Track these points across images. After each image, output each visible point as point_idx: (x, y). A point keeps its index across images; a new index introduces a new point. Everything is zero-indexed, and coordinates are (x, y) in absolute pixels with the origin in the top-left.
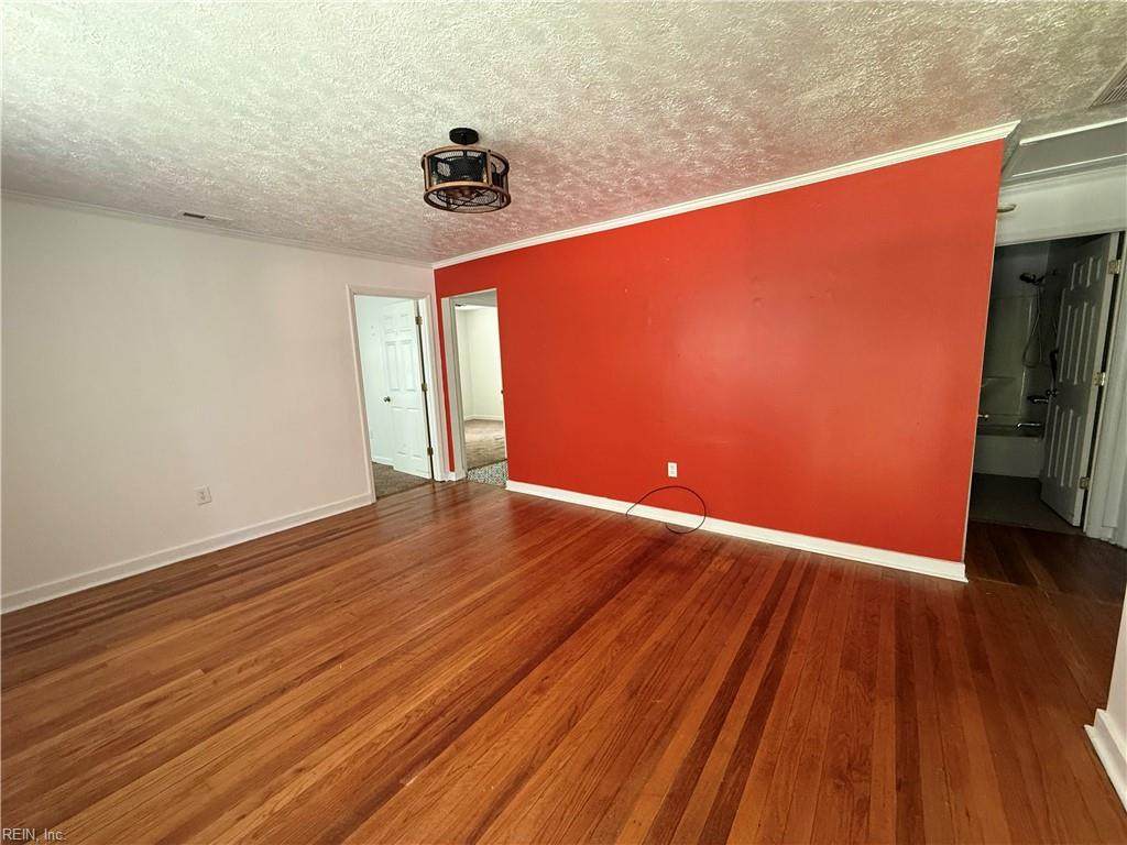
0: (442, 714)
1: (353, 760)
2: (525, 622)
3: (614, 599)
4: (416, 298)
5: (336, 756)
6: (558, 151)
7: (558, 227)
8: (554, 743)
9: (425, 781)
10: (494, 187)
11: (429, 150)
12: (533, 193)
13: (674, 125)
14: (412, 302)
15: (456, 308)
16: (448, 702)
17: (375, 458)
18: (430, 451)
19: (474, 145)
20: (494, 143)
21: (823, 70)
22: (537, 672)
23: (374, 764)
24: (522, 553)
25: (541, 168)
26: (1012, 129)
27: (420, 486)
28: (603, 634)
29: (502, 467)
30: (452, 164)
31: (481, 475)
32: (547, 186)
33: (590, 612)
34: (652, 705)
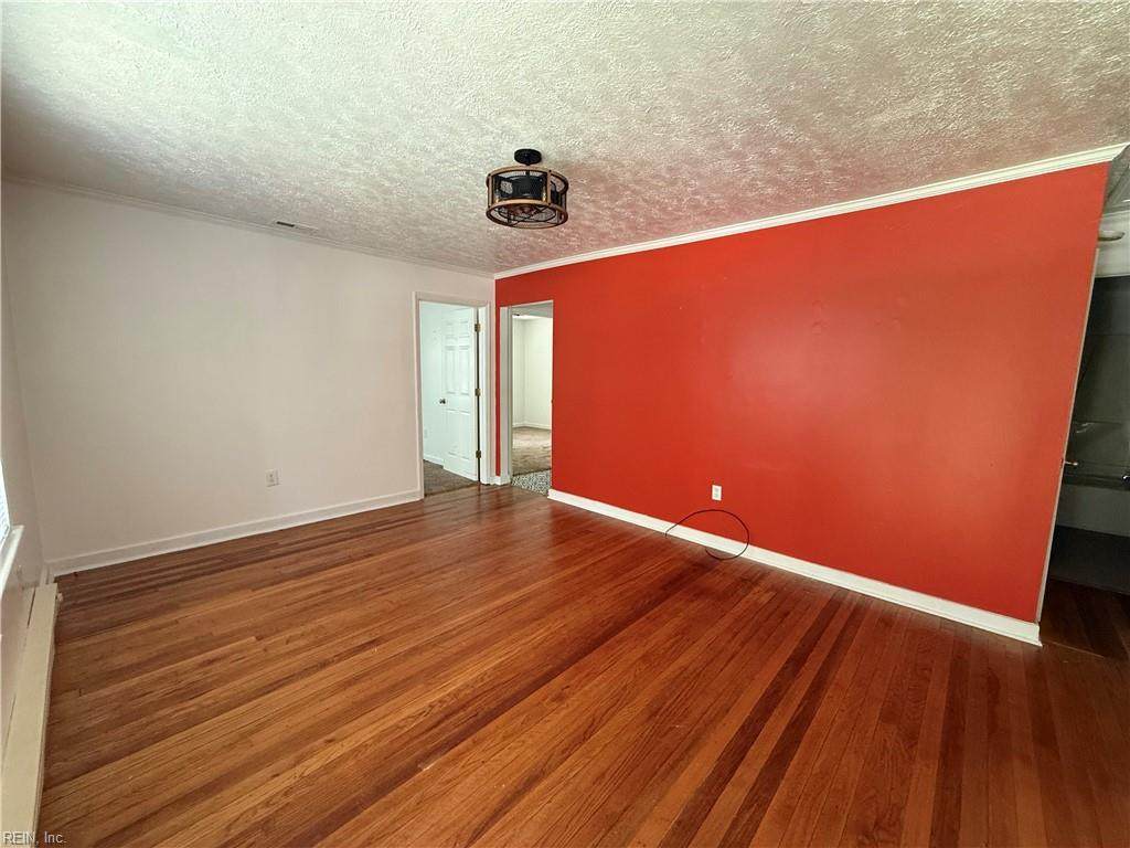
0: (463, 707)
1: (378, 739)
2: (553, 630)
3: (643, 618)
4: (477, 306)
5: (364, 733)
6: (618, 171)
7: (617, 242)
8: (566, 753)
9: (440, 769)
10: (552, 205)
11: (495, 168)
12: (593, 210)
13: (735, 147)
14: (472, 311)
15: (514, 317)
16: (470, 697)
17: (427, 456)
18: (478, 454)
19: (536, 165)
20: (556, 162)
21: (895, 93)
22: (559, 680)
23: (396, 745)
24: (557, 562)
25: (601, 187)
26: (1120, 151)
27: (468, 487)
28: (629, 651)
29: (546, 476)
30: (515, 182)
31: (526, 482)
32: (605, 203)
33: (618, 628)
34: (671, 729)
